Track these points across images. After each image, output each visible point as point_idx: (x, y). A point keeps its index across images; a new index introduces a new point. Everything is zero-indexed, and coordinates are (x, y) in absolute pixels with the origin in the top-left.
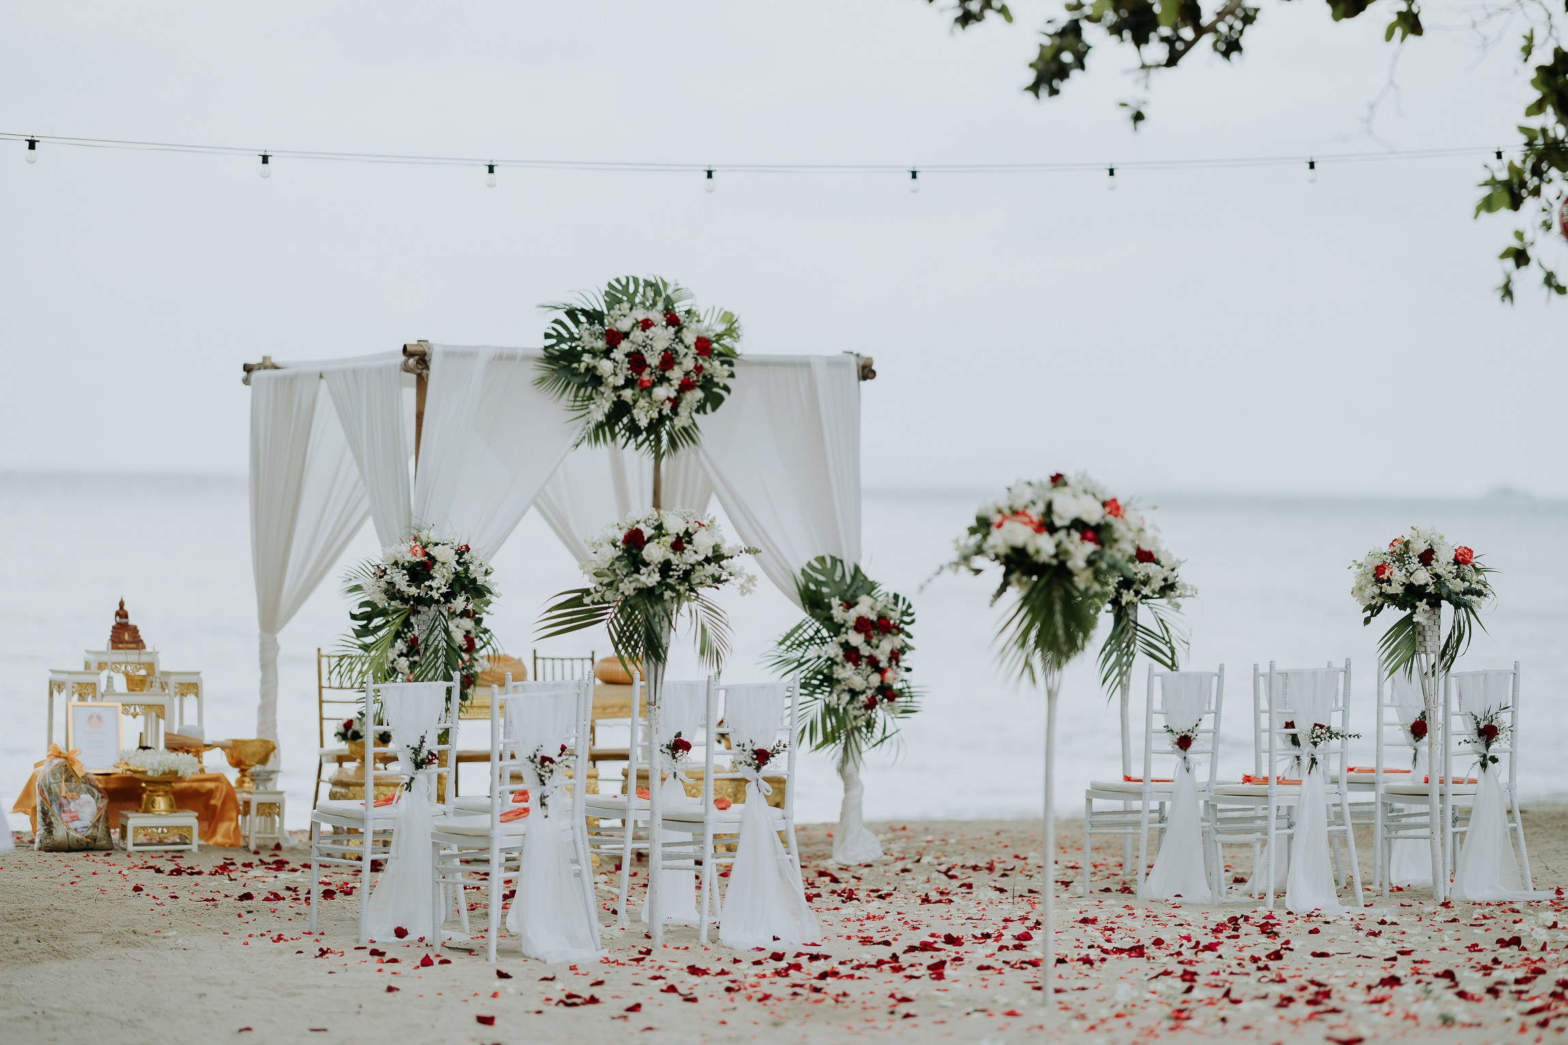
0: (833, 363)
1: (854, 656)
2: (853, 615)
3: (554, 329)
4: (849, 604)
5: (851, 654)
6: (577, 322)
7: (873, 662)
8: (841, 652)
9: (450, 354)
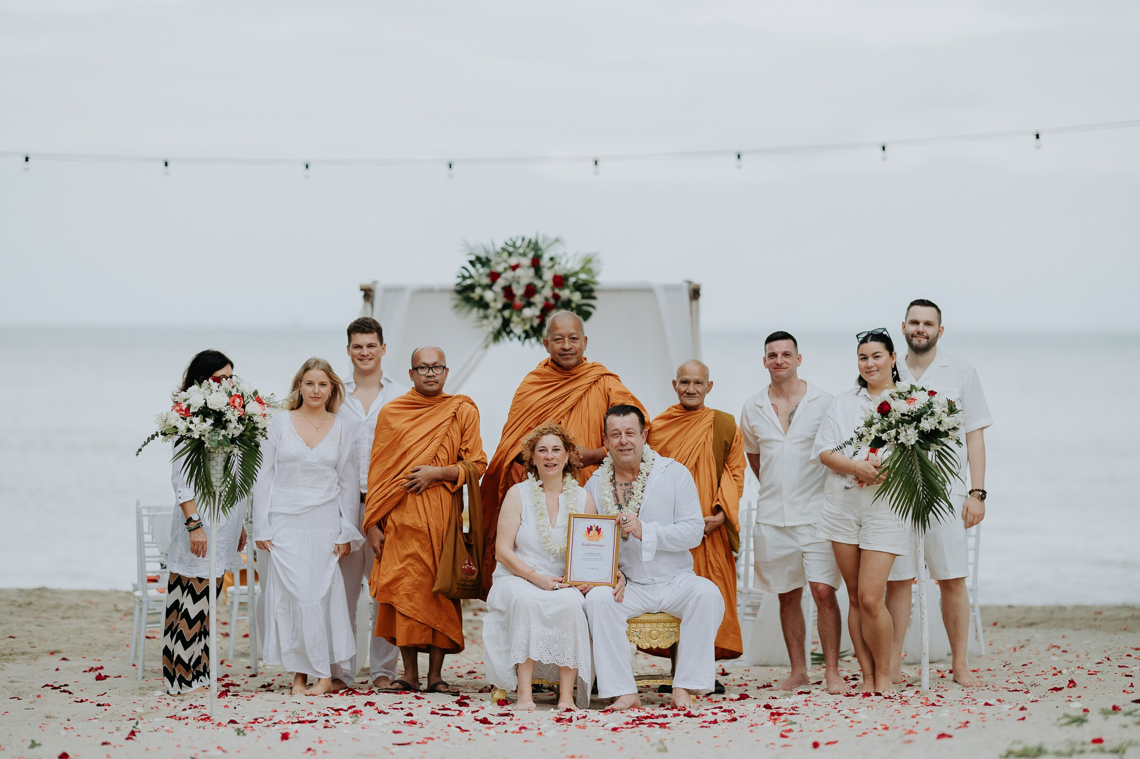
0: (670, 288)
3: (461, 272)
6: (474, 266)
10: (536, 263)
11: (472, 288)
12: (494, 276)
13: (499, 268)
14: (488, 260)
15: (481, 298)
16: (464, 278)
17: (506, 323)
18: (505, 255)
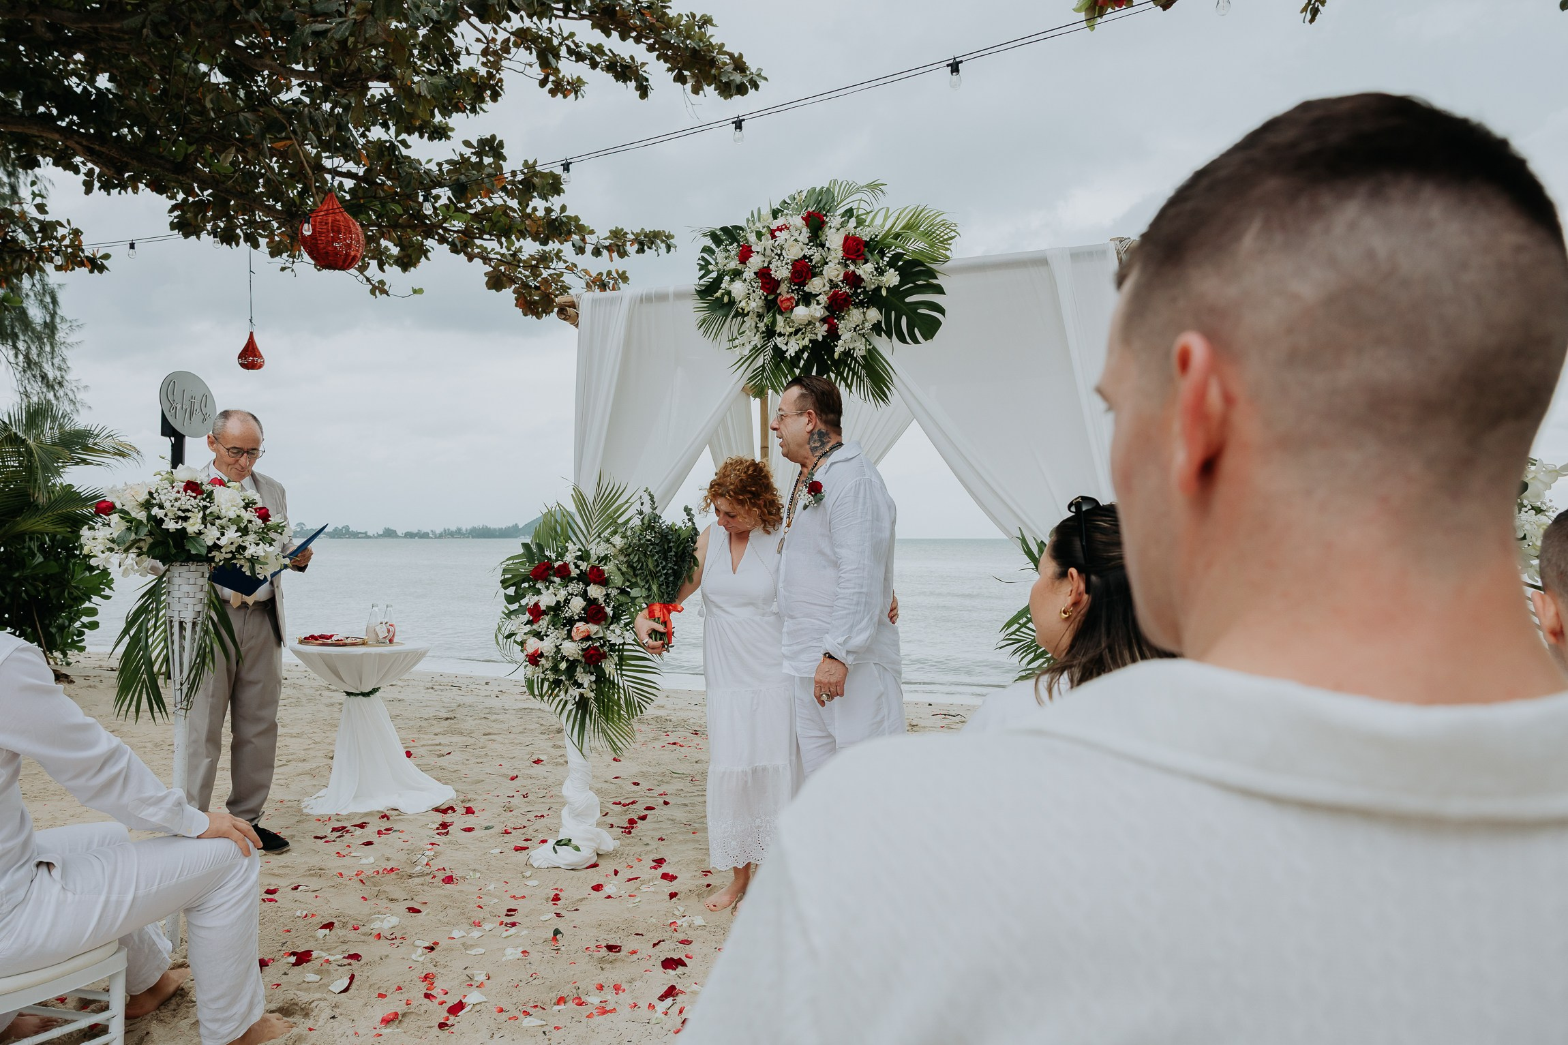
10: (816, 223)
11: (717, 282)
12: (745, 254)
13: (752, 238)
14: (739, 230)
15: (731, 297)
16: (708, 267)
18: (771, 217)
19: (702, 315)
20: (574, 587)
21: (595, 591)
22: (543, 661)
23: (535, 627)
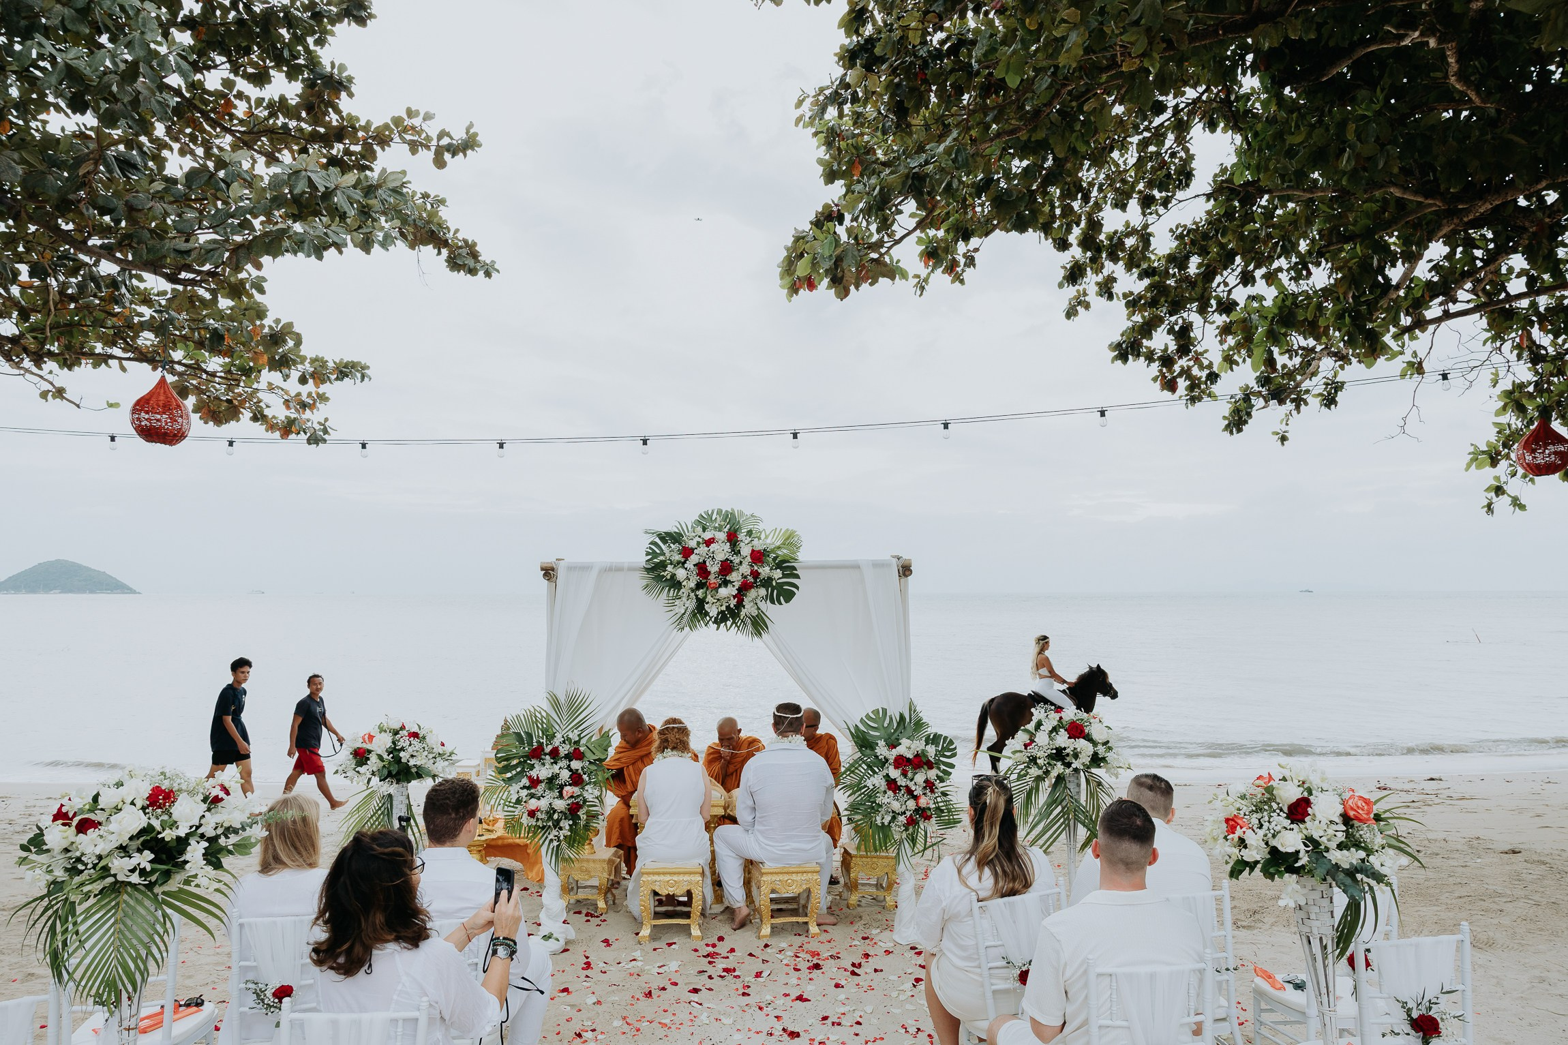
0: (878, 565)
1: (893, 786)
2: (895, 752)
3: (650, 548)
4: (893, 745)
5: (892, 785)
6: (665, 542)
7: (910, 792)
8: (884, 783)
9: (571, 568)
10: (732, 538)
11: (663, 565)
12: (687, 552)
13: (692, 544)
14: (680, 535)
15: (673, 576)
16: (655, 555)
17: (701, 603)
18: (699, 529)
19: (645, 582)
20: (564, 763)
21: (576, 765)
22: (539, 814)
23: (533, 791)
